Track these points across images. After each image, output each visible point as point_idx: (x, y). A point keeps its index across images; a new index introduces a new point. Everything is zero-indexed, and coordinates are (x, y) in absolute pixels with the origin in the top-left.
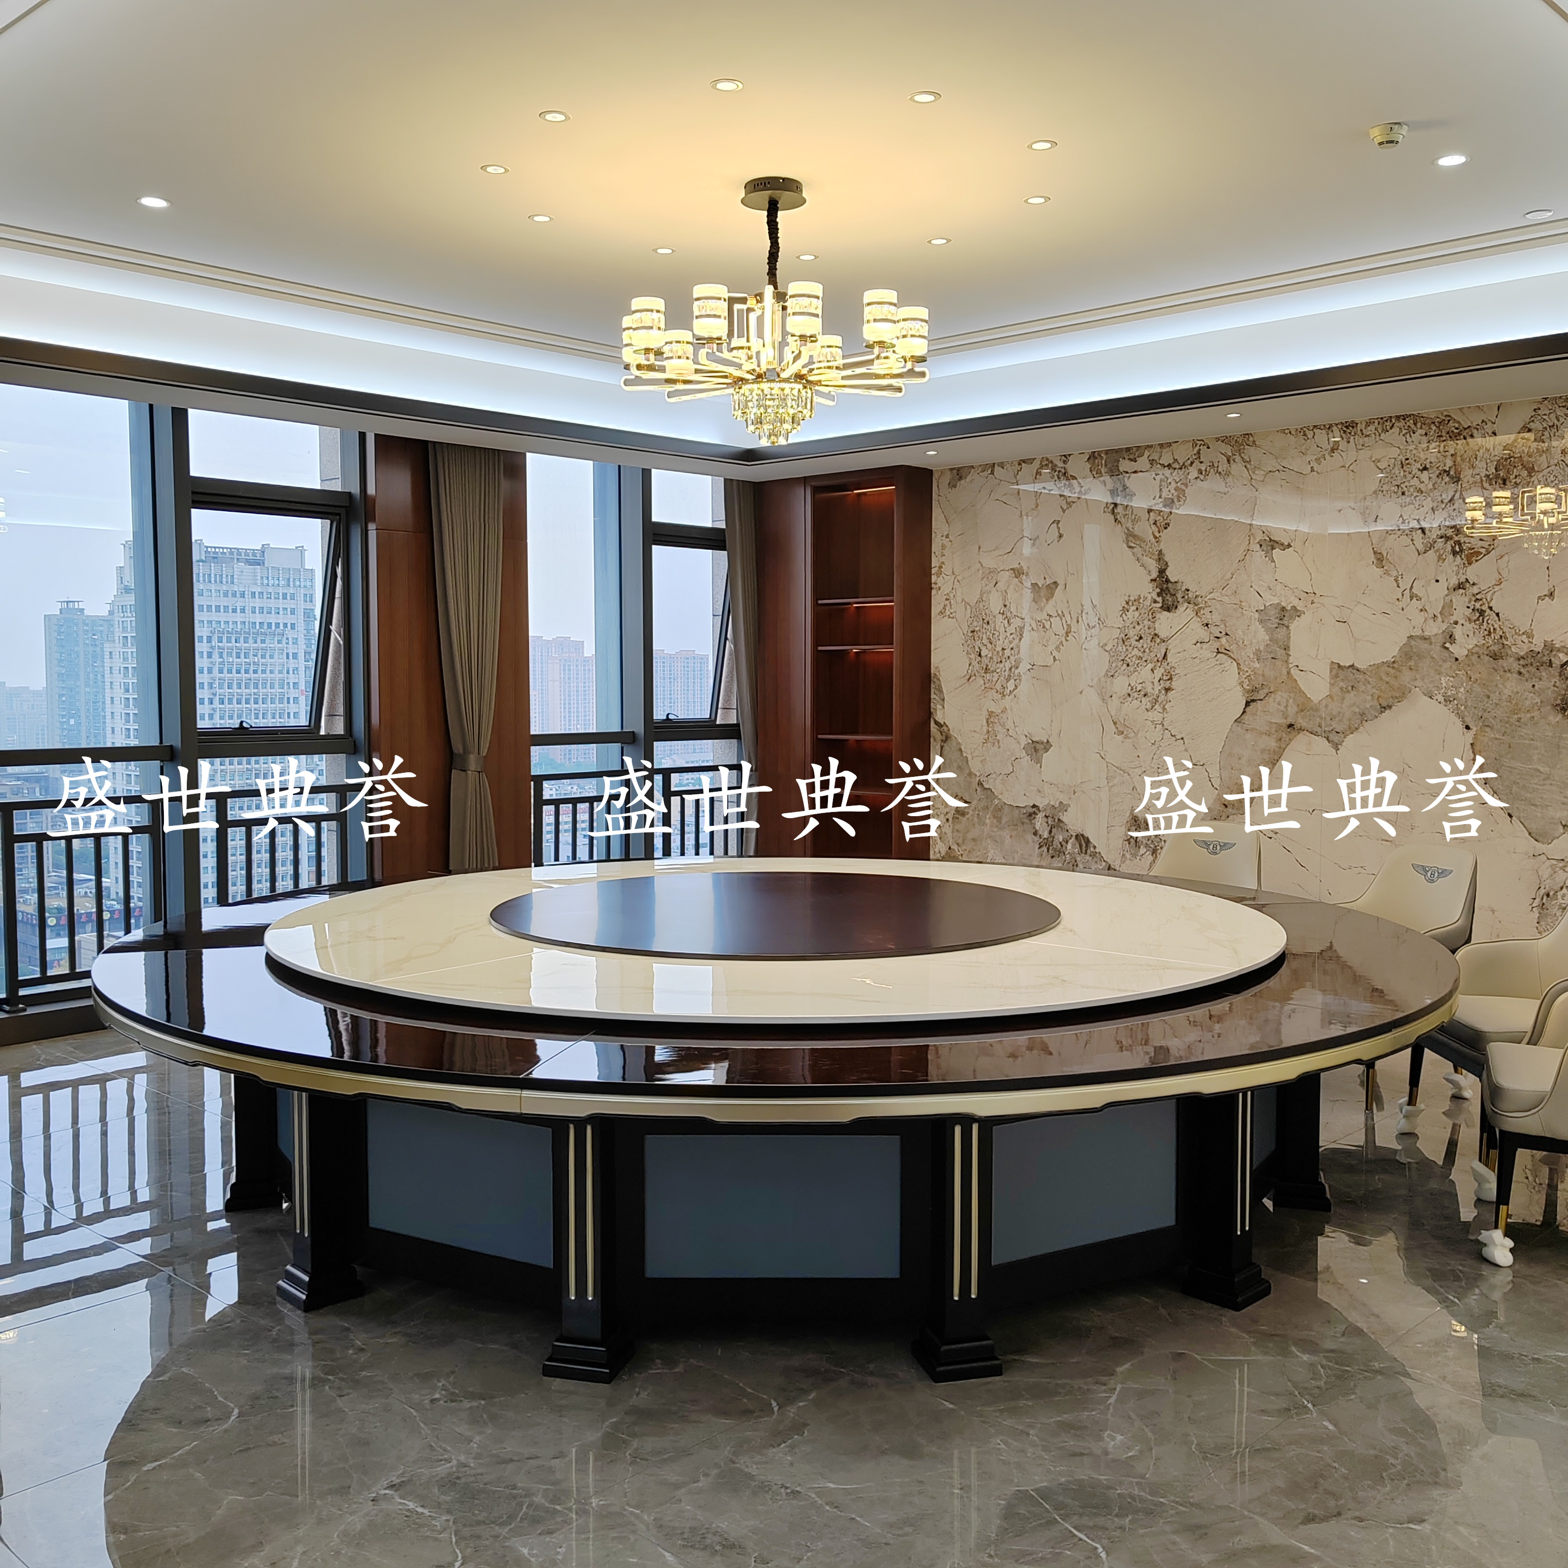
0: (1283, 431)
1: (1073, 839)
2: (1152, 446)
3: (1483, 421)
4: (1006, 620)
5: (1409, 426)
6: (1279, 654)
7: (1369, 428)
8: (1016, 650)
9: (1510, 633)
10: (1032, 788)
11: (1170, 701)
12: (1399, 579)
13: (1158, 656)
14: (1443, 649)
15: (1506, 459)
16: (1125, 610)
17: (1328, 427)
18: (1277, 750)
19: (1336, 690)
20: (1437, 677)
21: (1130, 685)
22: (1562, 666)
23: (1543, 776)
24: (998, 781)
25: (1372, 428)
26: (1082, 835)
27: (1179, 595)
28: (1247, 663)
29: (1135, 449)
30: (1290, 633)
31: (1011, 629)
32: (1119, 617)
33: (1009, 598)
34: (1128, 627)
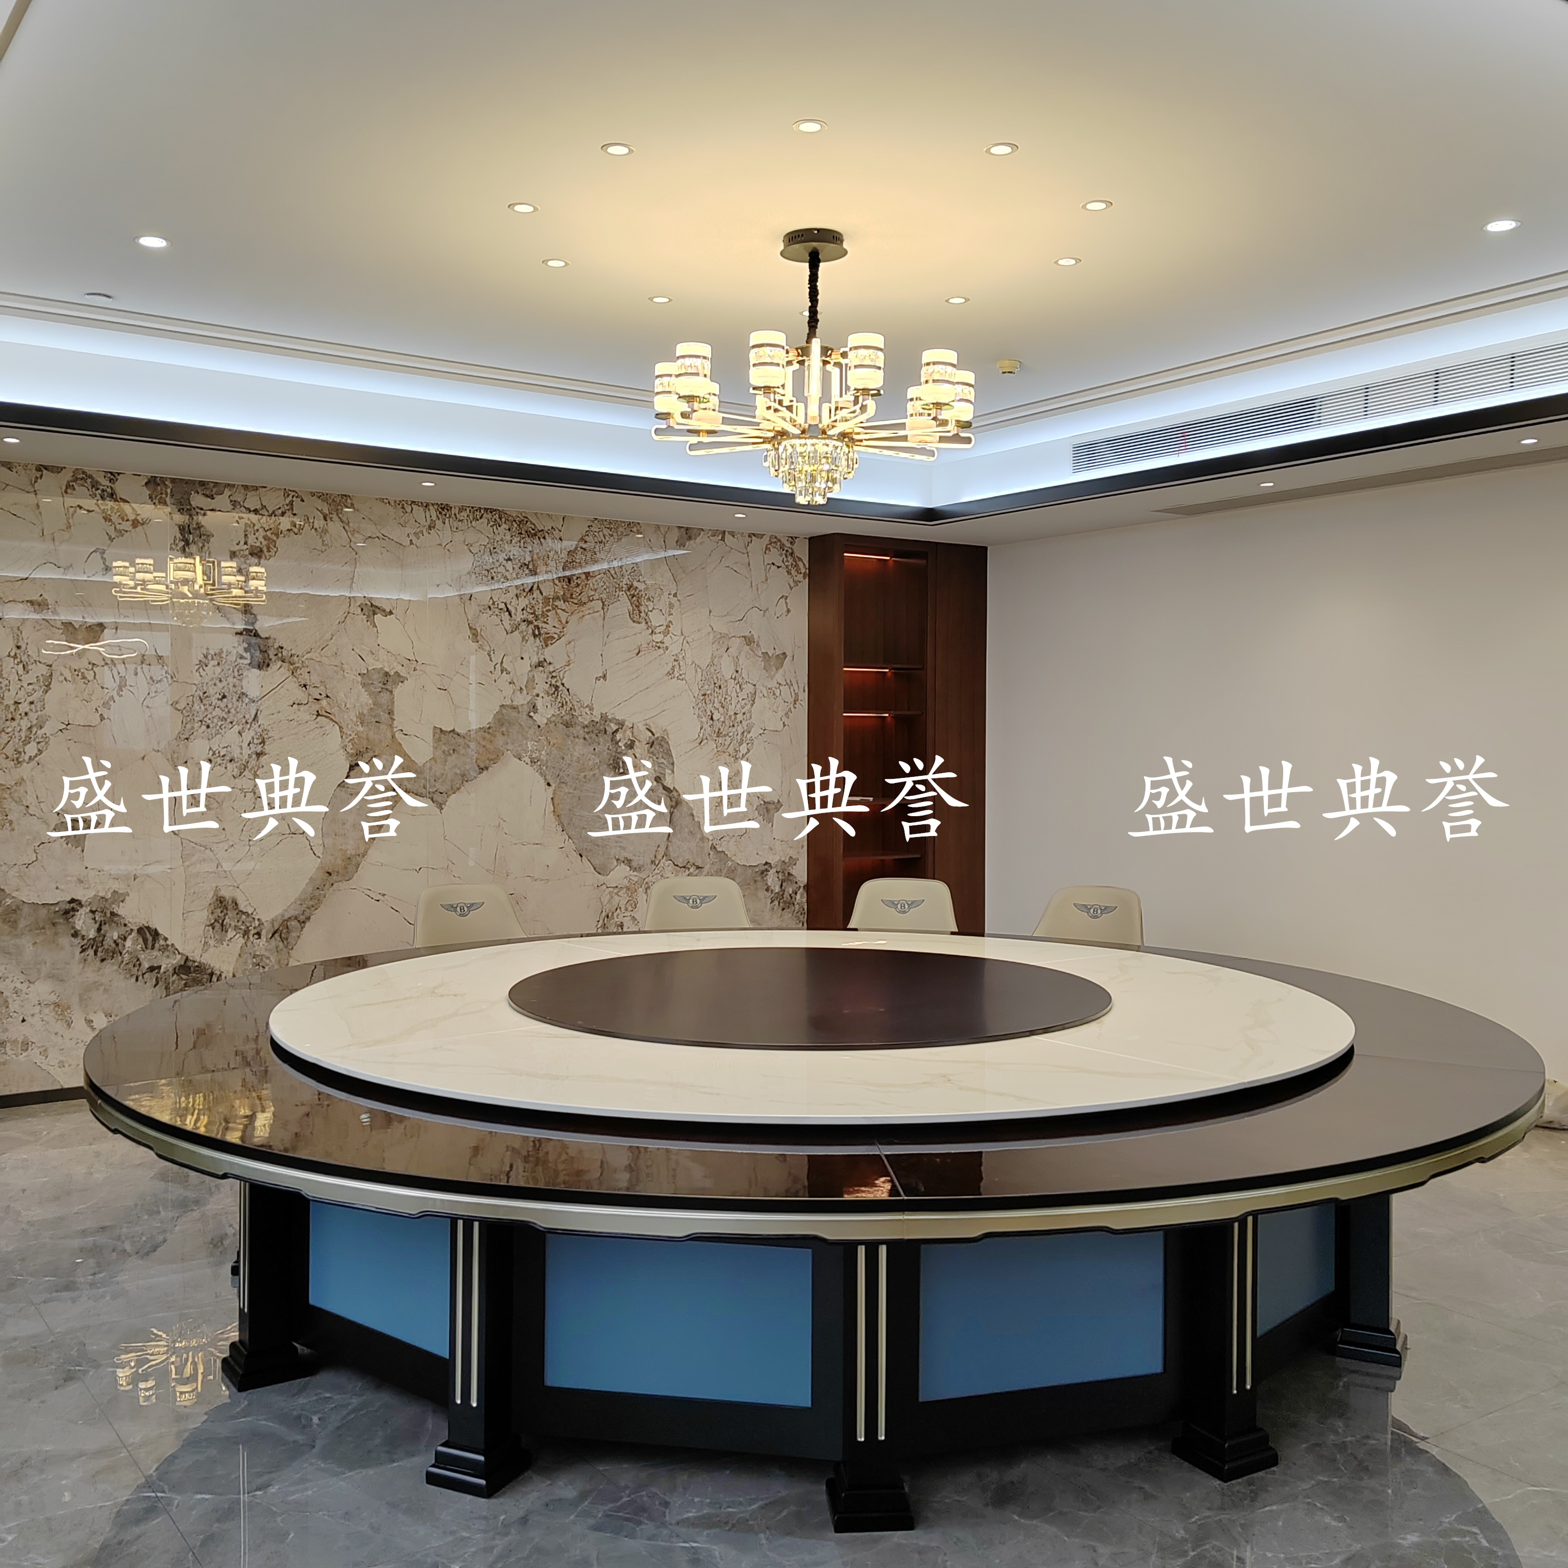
1: (134, 934)
2: (234, 486)
3: (552, 528)
5: (496, 520)
6: (383, 718)
7: (462, 514)
8: (39, 705)
9: (577, 705)
10: (68, 878)
11: (263, 766)
12: (492, 653)
13: (247, 717)
14: (528, 718)
15: (570, 563)
16: (202, 665)
17: (425, 504)
19: (439, 753)
20: (524, 742)
21: (210, 749)
22: (613, 733)
24: (11, 875)
25: (464, 514)
26: (148, 928)
27: (271, 653)
28: (350, 726)
29: (212, 485)
30: (393, 698)
31: (31, 677)
32: (194, 671)
33: (25, 638)
34: (207, 683)
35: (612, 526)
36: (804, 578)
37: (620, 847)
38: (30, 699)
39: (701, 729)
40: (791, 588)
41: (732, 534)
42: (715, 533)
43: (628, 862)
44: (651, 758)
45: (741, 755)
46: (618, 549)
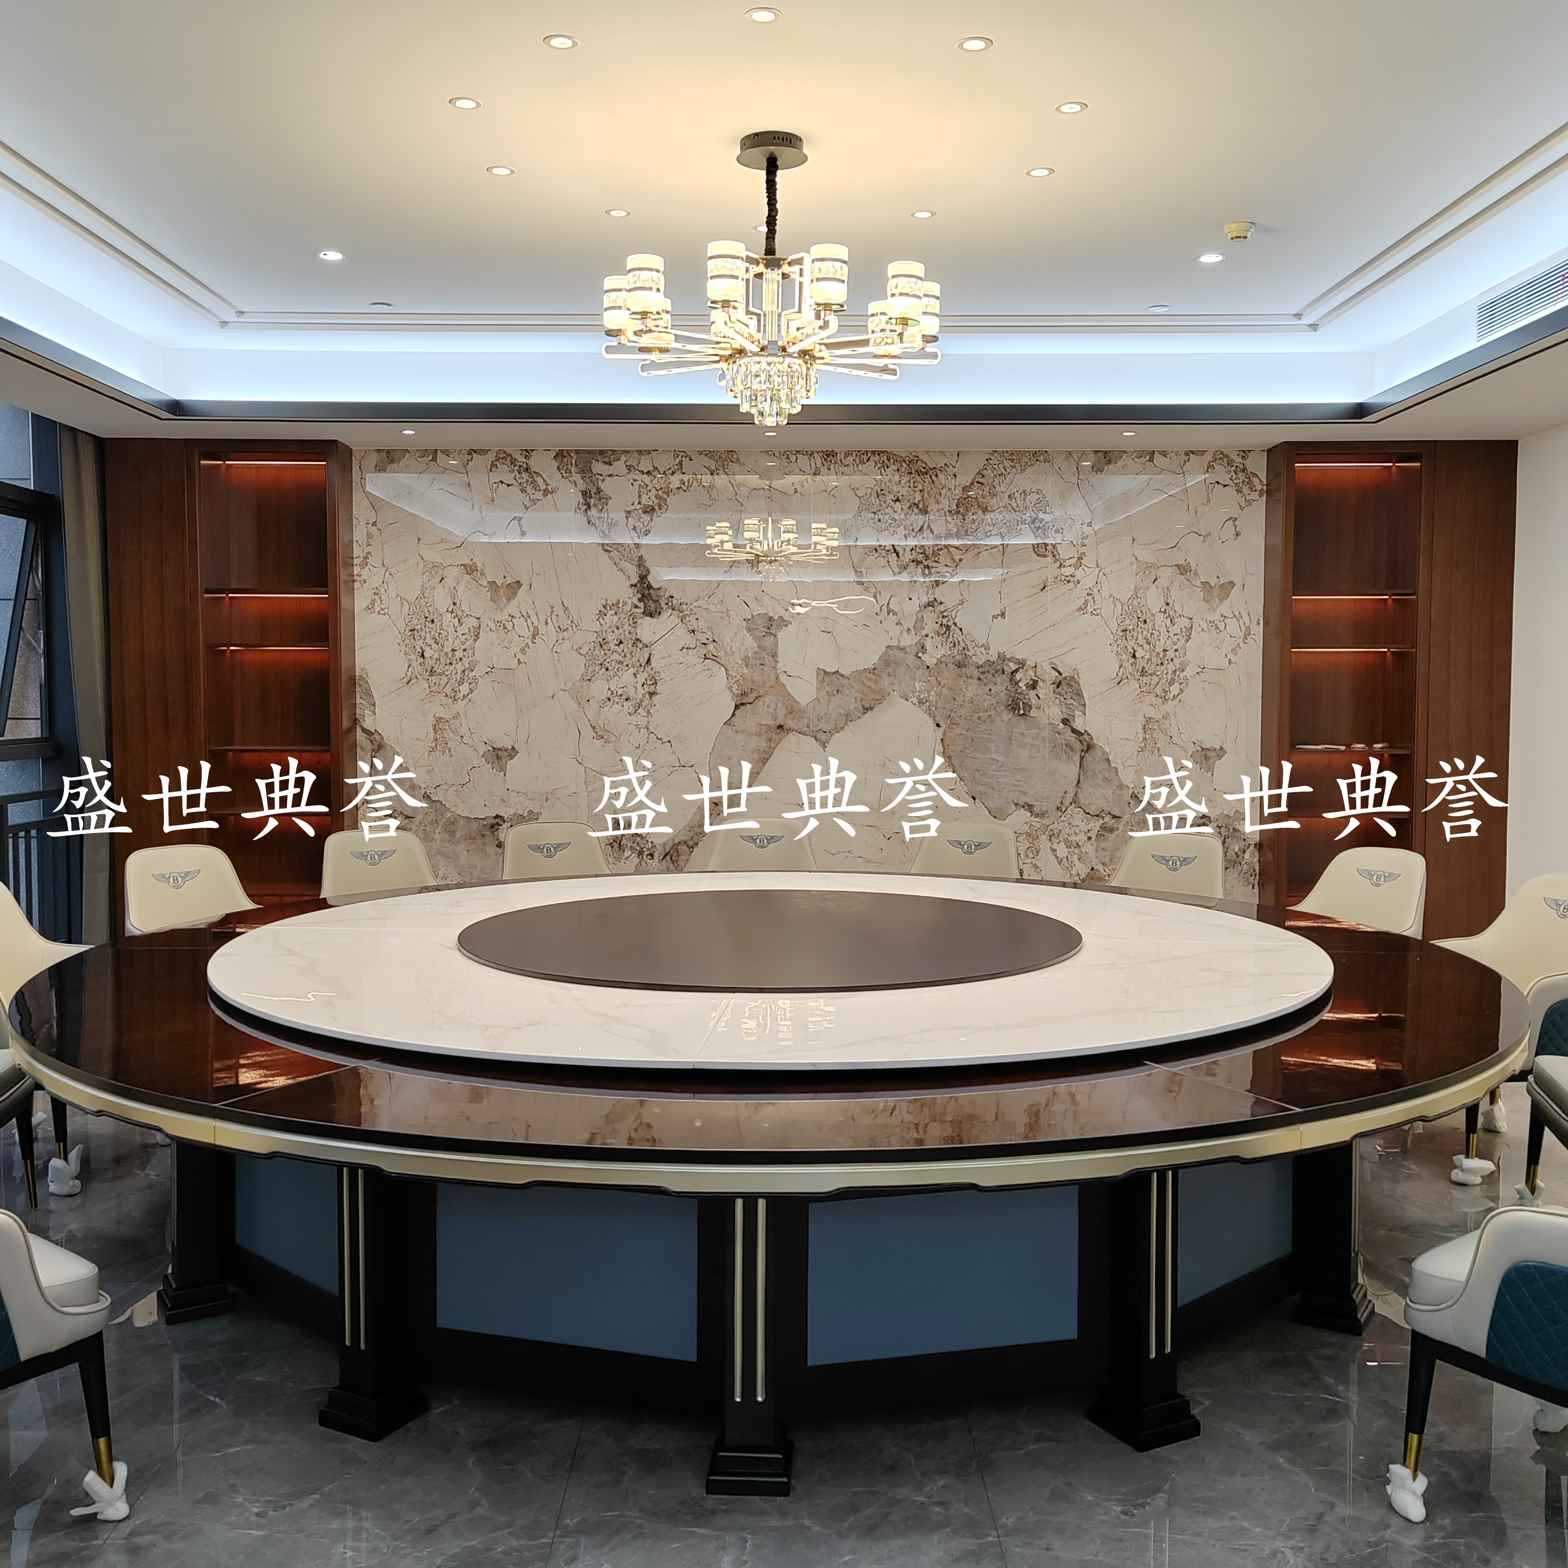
0: (767, 452)
2: (629, 452)
3: (946, 464)
4: (457, 619)
5: (883, 461)
6: (767, 660)
7: (848, 459)
8: (470, 652)
9: (971, 645)
10: (495, 798)
11: (655, 705)
12: (878, 595)
13: (641, 660)
14: (917, 659)
15: (965, 499)
16: (603, 614)
17: (810, 453)
18: (767, 749)
19: (823, 693)
20: (912, 682)
21: (609, 689)
22: (1012, 673)
23: (999, 764)
24: (450, 792)
25: (850, 458)
27: (663, 602)
28: (735, 669)
29: (610, 453)
30: (777, 641)
31: (464, 629)
32: (595, 620)
33: (459, 596)
34: (606, 631)
35: (1014, 457)
36: (1261, 495)
37: (1019, 791)
38: (464, 647)
39: (1120, 668)
40: (1242, 509)
41: (1164, 454)
42: (1141, 454)
43: (1029, 807)
44: (1057, 698)
45: (1171, 696)
46: (1022, 481)
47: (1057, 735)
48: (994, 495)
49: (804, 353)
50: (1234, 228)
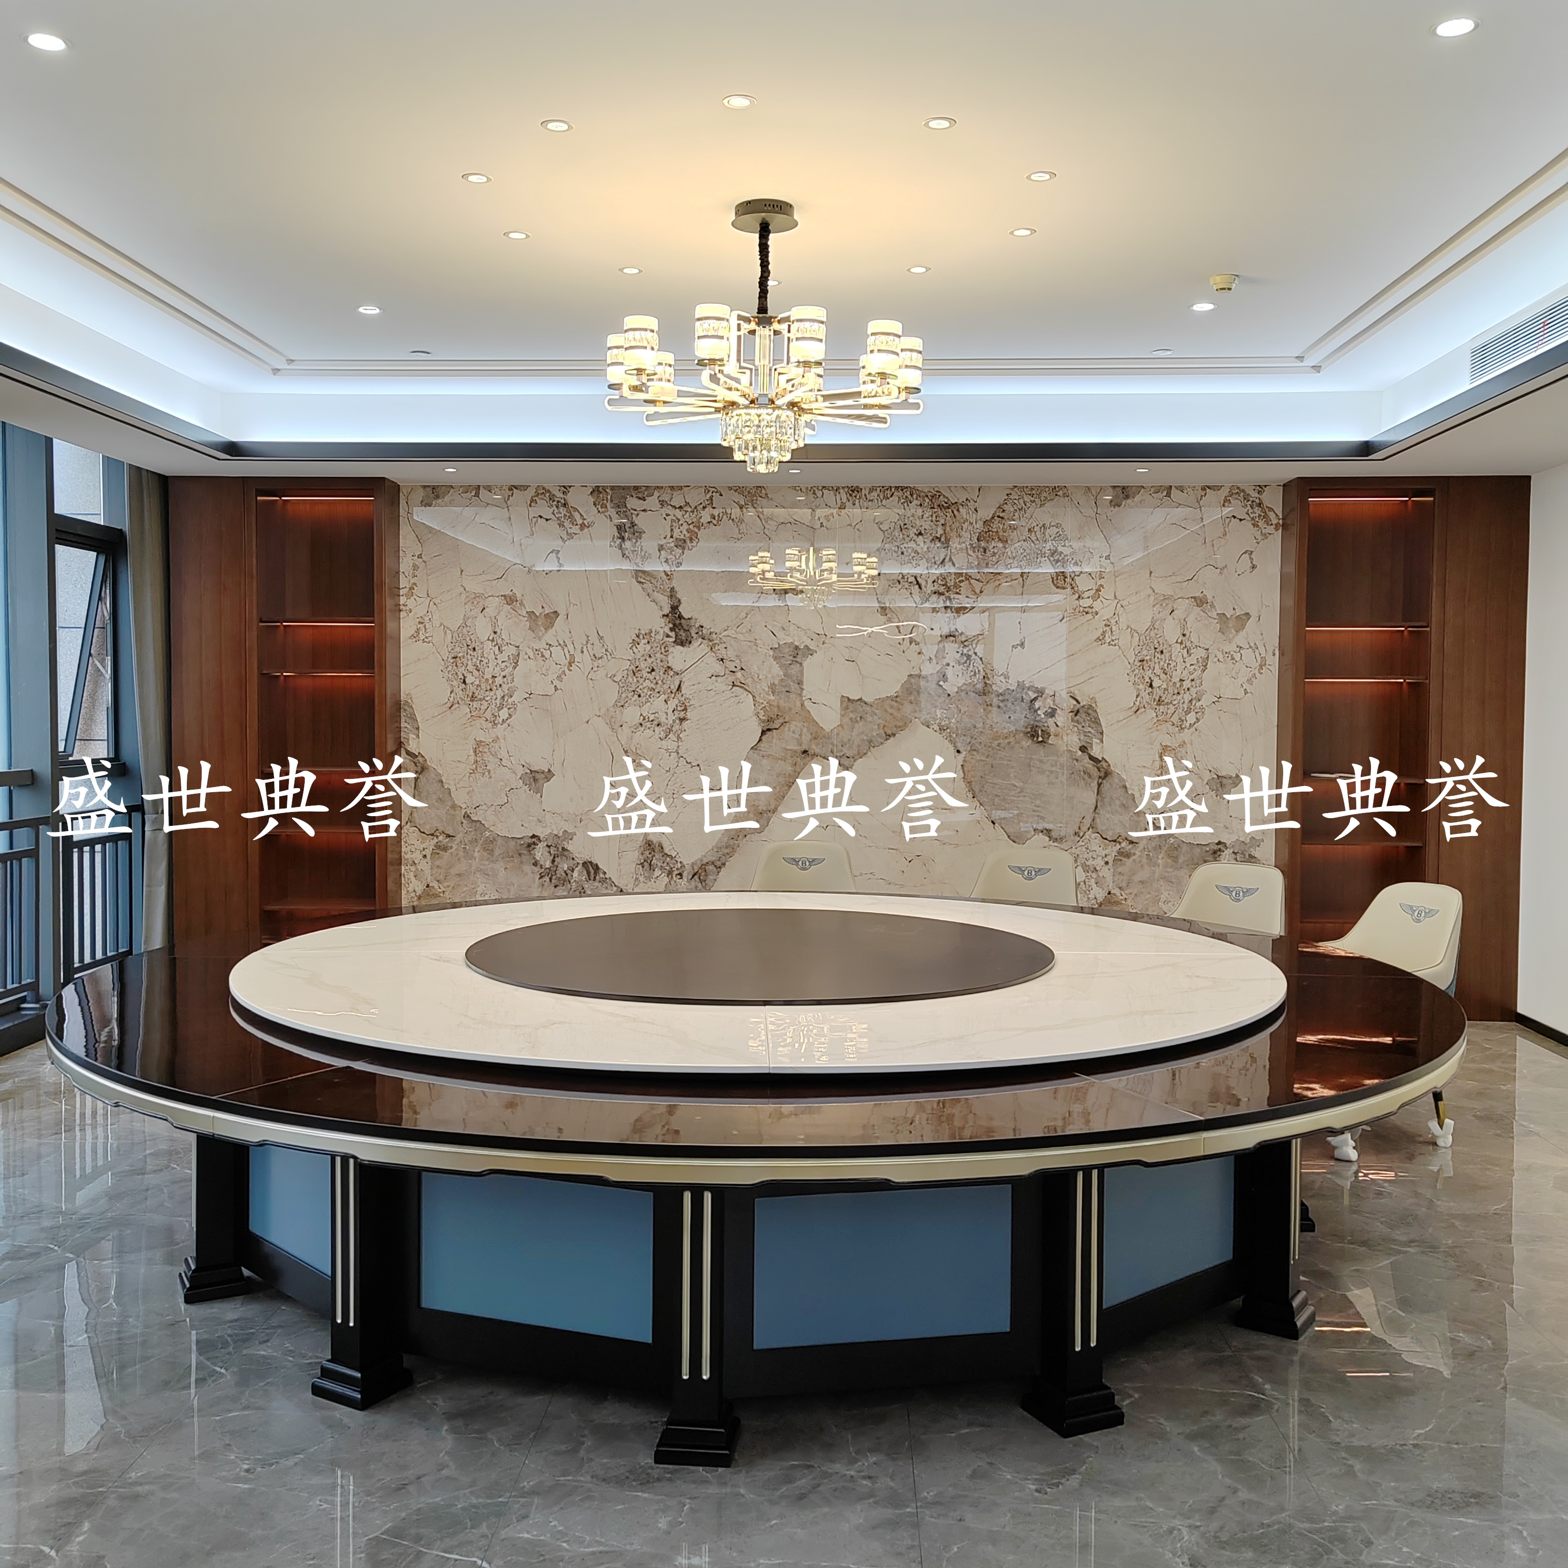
0: (794, 488)
1: (580, 867)
2: (662, 487)
3: (967, 499)
4: (497, 647)
5: (906, 497)
6: (793, 688)
7: (872, 494)
8: (510, 678)
9: (991, 674)
10: (531, 818)
11: (685, 730)
12: (901, 625)
13: (672, 687)
14: (938, 687)
15: (986, 532)
16: (635, 643)
17: (835, 488)
18: (792, 774)
19: (846, 720)
20: (933, 710)
21: (641, 715)
22: (1031, 701)
23: (1019, 790)
24: (489, 812)
25: (875, 494)
26: (591, 863)
27: (693, 631)
28: (762, 696)
29: (644, 488)
30: (803, 670)
31: (503, 657)
32: (628, 649)
33: (500, 625)
34: (639, 659)
35: (1034, 492)
36: (1277, 529)
37: (1038, 816)
38: (503, 674)
39: (1137, 697)
40: (1258, 542)
41: (1181, 489)
42: (1158, 489)
43: (1048, 832)
44: (1075, 726)
45: (1188, 725)
46: (1041, 515)
47: (1075, 762)
48: (1015, 529)
49: (792, 405)
50: (1218, 281)
